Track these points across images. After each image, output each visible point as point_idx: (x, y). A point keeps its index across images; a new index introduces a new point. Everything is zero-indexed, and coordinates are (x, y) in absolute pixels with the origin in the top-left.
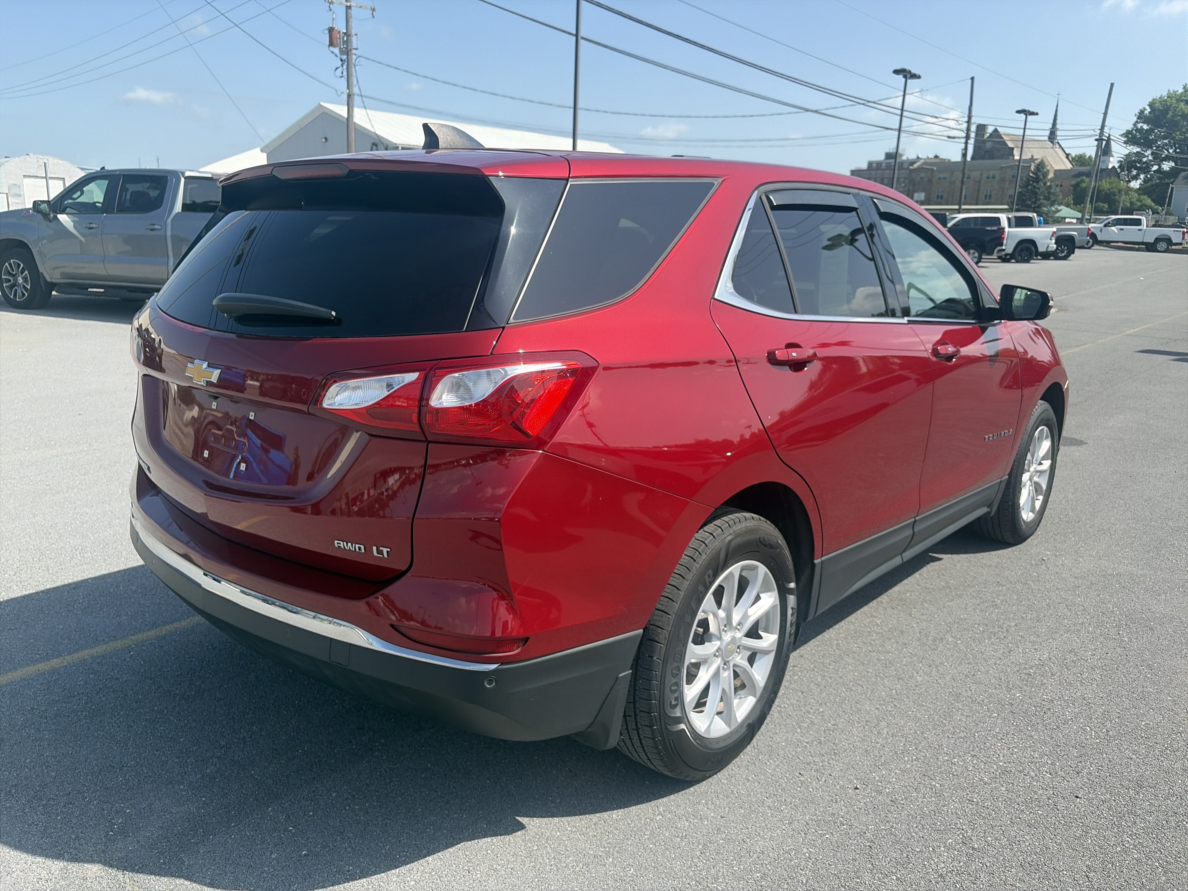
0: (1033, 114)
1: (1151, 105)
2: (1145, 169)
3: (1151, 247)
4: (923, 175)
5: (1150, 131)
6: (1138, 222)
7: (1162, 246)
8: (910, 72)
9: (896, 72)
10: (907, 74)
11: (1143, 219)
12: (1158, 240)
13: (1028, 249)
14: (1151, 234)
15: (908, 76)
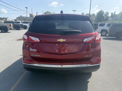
1: (45, 12)
15: (27, 8)
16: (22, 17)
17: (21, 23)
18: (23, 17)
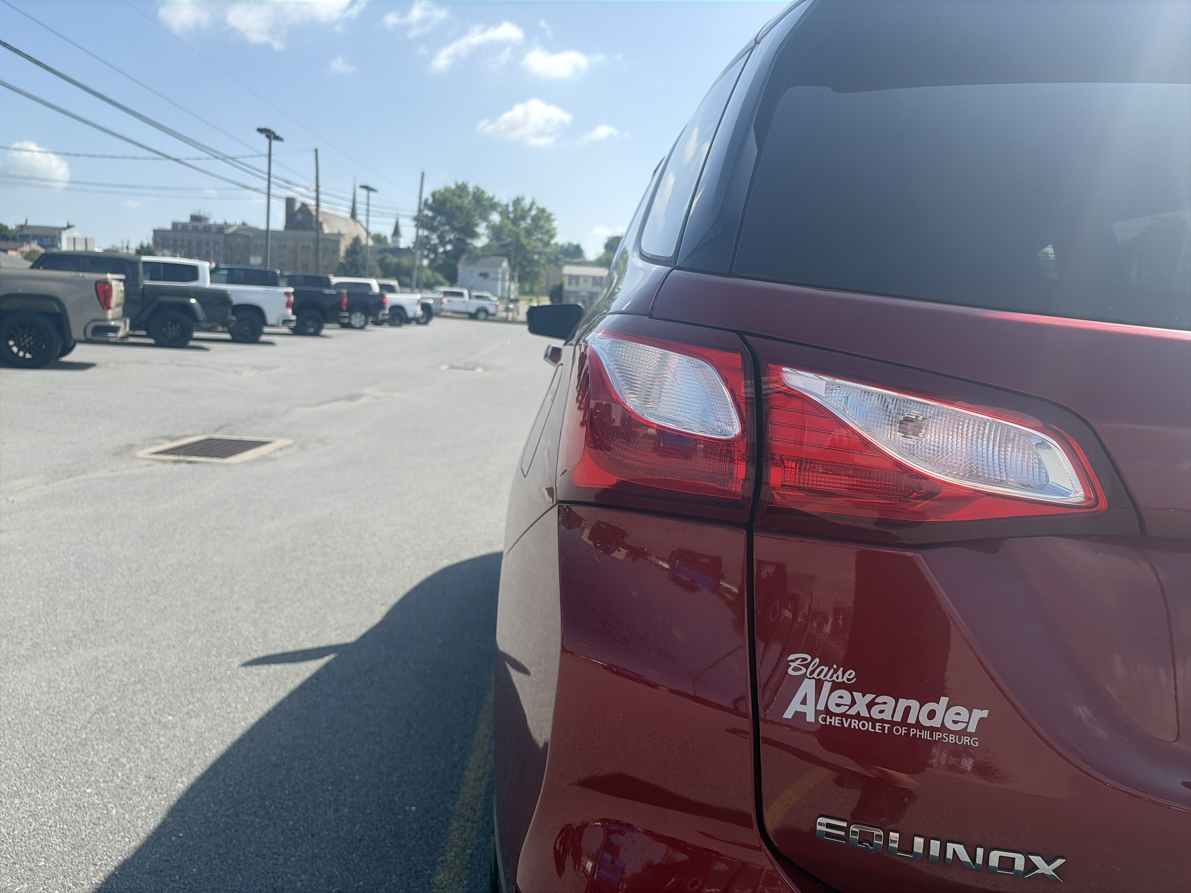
0: (373, 190)
1: (433, 195)
2: (433, 249)
3: (473, 317)
4: (239, 240)
5: (433, 218)
6: (460, 295)
7: (482, 315)
8: (274, 133)
9: (260, 130)
10: (269, 134)
11: (465, 292)
12: (479, 310)
13: (399, 314)
14: (473, 306)
15: (272, 137)
16: (208, 229)
17: (205, 281)
18: (221, 229)
